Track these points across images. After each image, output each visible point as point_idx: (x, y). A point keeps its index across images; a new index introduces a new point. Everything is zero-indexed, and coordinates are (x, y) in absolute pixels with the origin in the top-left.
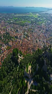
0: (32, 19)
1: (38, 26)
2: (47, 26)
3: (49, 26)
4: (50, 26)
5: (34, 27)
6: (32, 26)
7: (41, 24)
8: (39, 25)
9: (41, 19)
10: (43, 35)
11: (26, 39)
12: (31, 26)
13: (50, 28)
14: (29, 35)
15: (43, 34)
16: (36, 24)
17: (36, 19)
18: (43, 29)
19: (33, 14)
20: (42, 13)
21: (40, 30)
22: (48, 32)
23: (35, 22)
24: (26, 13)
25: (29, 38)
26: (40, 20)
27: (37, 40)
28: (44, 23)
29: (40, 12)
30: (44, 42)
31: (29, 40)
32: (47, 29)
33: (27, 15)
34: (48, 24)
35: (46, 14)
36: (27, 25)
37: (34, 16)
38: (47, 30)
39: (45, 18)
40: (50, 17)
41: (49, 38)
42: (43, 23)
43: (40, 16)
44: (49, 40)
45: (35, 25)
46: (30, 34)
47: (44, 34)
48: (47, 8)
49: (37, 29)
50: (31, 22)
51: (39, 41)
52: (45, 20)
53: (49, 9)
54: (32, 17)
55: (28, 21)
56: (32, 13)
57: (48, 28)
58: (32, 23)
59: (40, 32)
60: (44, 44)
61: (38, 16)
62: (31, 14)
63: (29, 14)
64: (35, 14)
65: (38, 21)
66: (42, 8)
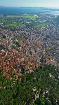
0: (28, 21)
1: (35, 31)
2: (48, 31)
3: (50, 30)
4: (52, 30)
5: (29, 32)
6: (27, 31)
7: (40, 27)
8: (37, 29)
9: (40, 22)
10: (42, 42)
11: (15, 49)
12: (25, 31)
13: (52, 34)
14: (21, 43)
15: (42, 41)
17: (34, 21)
18: (42, 35)
19: (30, 15)
20: (41, 14)
21: (37, 37)
22: (49, 39)
23: (31, 26)
24: (20, 14)
25: (20, 47)
26: (38, 22)
27: (31, 51)
28: (45, 27)
29: (38, 13)
30: (42, 53)
31: (20, 52)
32: (48, 34)
33: (21, 17)
34: (50, 28)
35: (47, 15)
36: (19, 30)
37: (31, 17)
38: (47, 36)
39: (46, 20)
40: (52, 19)
41: (50, 47)
42: (43, 27)
43: (39, 17)
44: (50, 51)
45: (32, 29)
46: (23, 41)
47: (44, 41)
48: (49, 8)
49: (33, 34)
50: (25, 26)
51: (34, 52)
52: (45, 22)
53: (51, 10)
54: (28, 18)
55: (22, 25)
56: (28, 14)
57: (50, 33)
58: (27, 26)
59: (38, 39)
60: (42, 56)
61: (36, 18)
62: (26, 16)
63: (24, 16)
64: (32, 16)
65: (36, 24)
66: (42, 8)
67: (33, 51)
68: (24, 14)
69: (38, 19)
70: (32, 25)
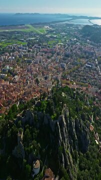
0: (31, 36)
1: (45, 50)
2: (67, 48)
3: (72, 47)
4: (74, 46)
5: (34, 52)
6: (29, 51)
7: (55, 44)
8: (49, 47)
9: (55, 36)
10: (57, 65)
12: (25, 52)
13: (74, 51)
14: (18, 69)
15: (56, 63)
16: (40, 45)
17: (43, 36)
18: (58, 54)
19: (35, 27)
20: (58, 24)
21: (48, 58)
22: (69, 58)
23: (38, 43)
24: (15, 26)
25: (16, 77)
26: (51, 37)
28: (62, 43)
29: (53, 22)
30: (56, 79)
32: (68, 52)
33: (17, 30)
34: (72, 44)
35: (67, 25)
36: (13, 51)
37: (38, 30)
38: (67, 56)
39: (65, 32)
40: (76, 31)
41: (70, 68)
42: (59, 44)
43: (53, 29)
44: (70, 74)
45: (39, 48)
46: (22, 67)
47: (60, 62)
48: (71, 15)
49: (42, 55)
50: (26, 44)
51: (43, 79)
52: (63, 36)
53: (75, 17)
54: (32, 32)
55: (20, 42)
56: (31, 24)
57: (71, 51)
58: (30, 44)
59: (49, 60)
60: (56, 82)
61: (47, 31)
62: (28, 27)
63: (24, 28)
64: (40, 27)
65: (47, 40)
66: (60, 14)
67: (40, 78)
68: (24, 25)
69: (51, 32)
70: (40, 41)
